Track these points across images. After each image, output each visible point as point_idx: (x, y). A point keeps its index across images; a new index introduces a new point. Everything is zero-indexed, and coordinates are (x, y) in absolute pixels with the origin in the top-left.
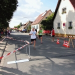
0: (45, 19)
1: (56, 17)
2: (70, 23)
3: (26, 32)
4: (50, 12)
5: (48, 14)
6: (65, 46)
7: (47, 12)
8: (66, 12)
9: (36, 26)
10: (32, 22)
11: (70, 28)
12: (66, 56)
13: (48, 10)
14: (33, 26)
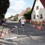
0: (26, 13)
1: (33, 12)
2: (41, 15)
3: (15, 20)
4: (29, 9)
5: (28, 10)
6: (39, 29)
7: (27, 9)
9: (21, 17)
10: (18, 15)
11: (41, 18)
13: (28, 8)
14: (19, 17)
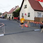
8: (26, 8)
13: (17, 6)
14: (8, 15)
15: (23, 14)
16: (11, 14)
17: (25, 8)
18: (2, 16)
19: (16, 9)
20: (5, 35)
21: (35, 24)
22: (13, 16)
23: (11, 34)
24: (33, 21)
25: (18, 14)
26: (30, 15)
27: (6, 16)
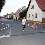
11: (36, 17)
12: (32, 33)
15: (30, 15)
16: (18, 15)
17: (32, 8)
18: (8, 17)
19: (23, 10)
20: (11, 36)
21: (43, 25)
22: (20, 17)
23: (17, 35)
24: (40, 22)
25: (25, 14)
26: (38, 16)
27: (13, 17)
